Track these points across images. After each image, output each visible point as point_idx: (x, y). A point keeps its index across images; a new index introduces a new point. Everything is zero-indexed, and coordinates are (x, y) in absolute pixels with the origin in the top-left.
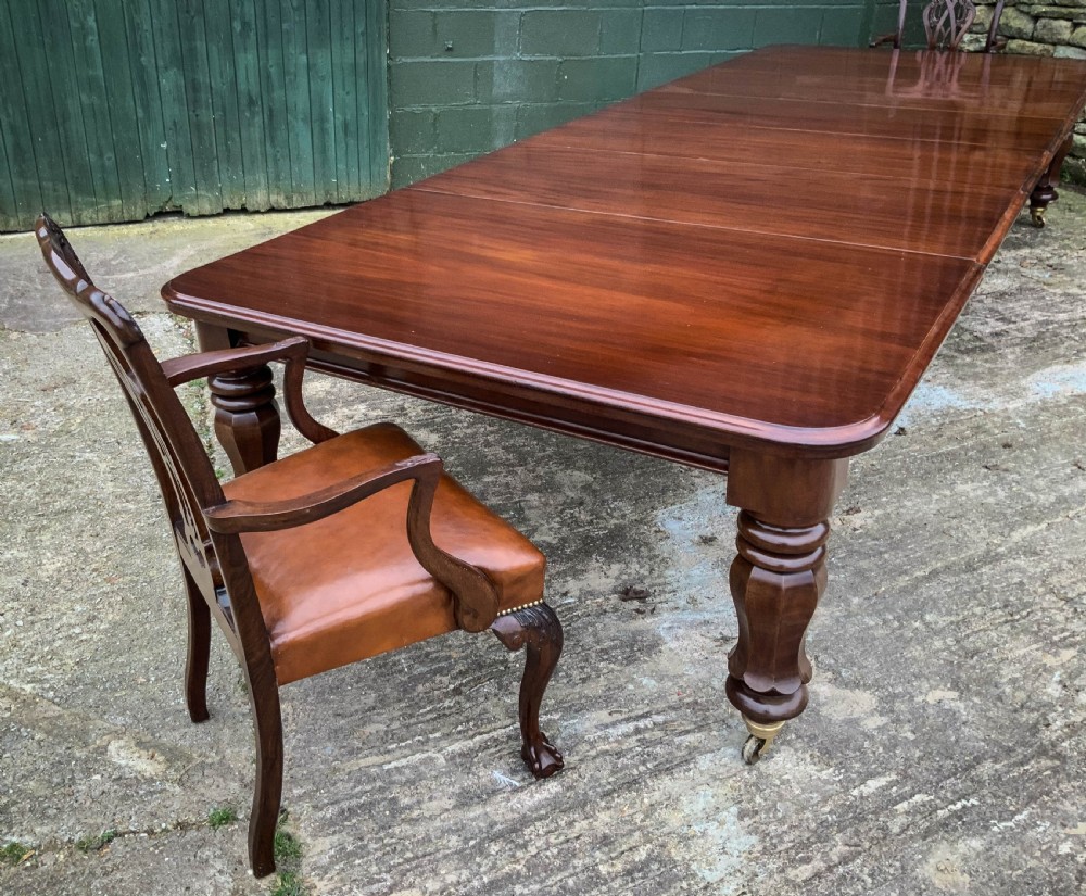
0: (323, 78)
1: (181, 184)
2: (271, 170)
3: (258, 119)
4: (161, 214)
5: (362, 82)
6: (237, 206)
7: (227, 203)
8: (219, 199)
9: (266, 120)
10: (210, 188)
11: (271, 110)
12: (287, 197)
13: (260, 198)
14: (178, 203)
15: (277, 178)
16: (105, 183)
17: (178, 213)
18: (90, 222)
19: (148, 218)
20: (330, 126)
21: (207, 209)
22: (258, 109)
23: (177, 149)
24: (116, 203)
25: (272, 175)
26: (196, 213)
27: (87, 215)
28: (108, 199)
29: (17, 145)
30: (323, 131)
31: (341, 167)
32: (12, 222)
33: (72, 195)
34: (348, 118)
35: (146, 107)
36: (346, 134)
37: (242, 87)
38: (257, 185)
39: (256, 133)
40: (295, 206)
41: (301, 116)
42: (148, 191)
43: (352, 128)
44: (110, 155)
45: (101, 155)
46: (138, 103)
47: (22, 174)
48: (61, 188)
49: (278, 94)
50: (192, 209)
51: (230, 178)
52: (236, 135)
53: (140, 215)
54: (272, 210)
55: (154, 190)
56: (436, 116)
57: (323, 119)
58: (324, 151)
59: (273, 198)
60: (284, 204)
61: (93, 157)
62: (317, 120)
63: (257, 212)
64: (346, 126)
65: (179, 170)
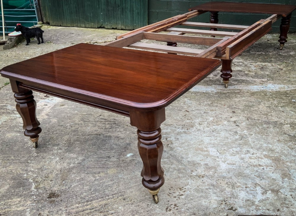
0: (133, 2)
1: (104, 22)
2: (122, 21)
3: (120, 10)
4: (100, 27)
5: (142, 4)
6: (115, 28)
7: (113, 27)
8: (111, 26)
9: (122, 10)
10: (110, 23)
11: (123, 8)
12: (125, 27)
13: (119, 26)
14: (104, 26)
15: (123, 22)
16: (91, 20)
17: (104, 28)
18: (87, 27)
19: (98, 28)
20: (135, 13)
21: (109, 27)
22: (120, 8)
23: (104, 14)
24: (93, 24)
25: (122, 22)
26: (107, 28)
27: (87, 25)
28: (91, 23)
29: (76, 10)
30: (133, 14)
31: (137, 22)
32: (75, 25)
33: (85, 21)
34: (139, 11)
35: (99, 6)
36: (138, 15)
37: (117, 3)
38: (119, 23)
39: (119, 12)
40: (127, 29)
41: (128, 10)
42: (98, 22)
43: (139, 14)
44: (92, 14)
45: (90, 14)
46: (97, 5)
47: (77, 16)
48: (83, 20)
49: (124, 5)
50: (106, 27)
51: (114, 21)
52: (115, 13)
53: (97, 27)
54: (122, 29)
55: (99, 22)
56: (158, 13)
57: (133, 11)
58: (133, 18)
59: (122, 27)
60: (124, 28)
61: (89, 14)
62: (132, 11)
63: (119, 29)
64: (138, 13)
65: (104, 19)
